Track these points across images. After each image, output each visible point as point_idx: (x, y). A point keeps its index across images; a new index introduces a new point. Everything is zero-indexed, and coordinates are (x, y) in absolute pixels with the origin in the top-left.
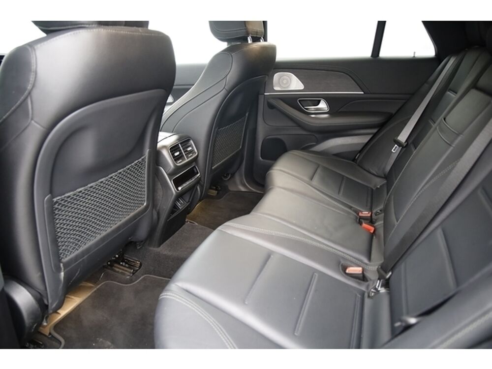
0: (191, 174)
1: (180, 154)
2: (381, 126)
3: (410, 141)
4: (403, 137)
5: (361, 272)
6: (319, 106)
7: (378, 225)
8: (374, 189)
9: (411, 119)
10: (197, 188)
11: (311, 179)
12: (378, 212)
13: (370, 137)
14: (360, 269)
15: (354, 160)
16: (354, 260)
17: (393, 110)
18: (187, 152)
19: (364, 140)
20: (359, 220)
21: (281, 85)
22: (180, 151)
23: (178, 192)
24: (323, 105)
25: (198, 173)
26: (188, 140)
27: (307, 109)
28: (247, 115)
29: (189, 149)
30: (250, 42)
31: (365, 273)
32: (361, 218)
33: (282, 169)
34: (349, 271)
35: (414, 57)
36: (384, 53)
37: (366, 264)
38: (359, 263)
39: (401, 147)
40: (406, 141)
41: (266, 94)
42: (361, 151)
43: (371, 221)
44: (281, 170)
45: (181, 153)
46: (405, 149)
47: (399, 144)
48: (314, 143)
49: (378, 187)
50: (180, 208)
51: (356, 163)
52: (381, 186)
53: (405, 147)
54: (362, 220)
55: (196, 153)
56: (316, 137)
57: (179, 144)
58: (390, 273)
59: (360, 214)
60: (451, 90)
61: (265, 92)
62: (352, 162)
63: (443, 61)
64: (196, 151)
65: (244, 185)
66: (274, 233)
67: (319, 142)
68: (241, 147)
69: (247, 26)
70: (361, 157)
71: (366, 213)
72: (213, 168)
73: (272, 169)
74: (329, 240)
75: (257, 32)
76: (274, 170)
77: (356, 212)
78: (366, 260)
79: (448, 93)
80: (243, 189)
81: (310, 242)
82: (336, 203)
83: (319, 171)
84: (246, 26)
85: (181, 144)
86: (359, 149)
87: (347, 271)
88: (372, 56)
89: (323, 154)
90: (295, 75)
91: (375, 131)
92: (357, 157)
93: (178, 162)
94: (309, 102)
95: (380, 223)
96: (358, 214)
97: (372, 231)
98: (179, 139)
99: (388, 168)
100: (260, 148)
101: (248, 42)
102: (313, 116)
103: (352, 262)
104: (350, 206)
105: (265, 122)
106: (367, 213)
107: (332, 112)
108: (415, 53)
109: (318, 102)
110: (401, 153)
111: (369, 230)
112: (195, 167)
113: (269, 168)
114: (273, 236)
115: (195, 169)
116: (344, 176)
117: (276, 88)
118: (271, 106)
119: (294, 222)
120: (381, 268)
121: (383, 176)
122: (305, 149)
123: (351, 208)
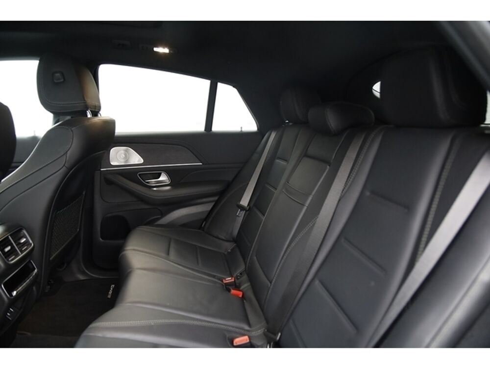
0: (26, 271)
1: (11, 248)
2: (221, 194)
3: (252, 205)
4: (245, 201)
5: (248, 341)
6: (161, 179)
7: (244, 288)
8: (226, 253)
9: (249, 185)
10: (33, 289)
11: (168, 254)
12: (238, 276)
13: (213, 204)
14: (246, 337)
15: (200, 228)
16: (237, 330)
17: (230, 178)
18: (20, 245)
19: (207, 207)
20: (226, 288)
21: (118, 160)
22: (11, 245)
23: (12, 298)
24: (163, 178)
25: (35, 269)
26: (21, 230)
27: (147, 182)
28: (84, 193)
29: (23, 240)
30: (89, 115)
31: (251, 341)
32: (226, 284)
33: (136, 248)
34: (236, 343)
35: (241, 131)
36: (216, 127)
37: (248, 331)
38: (242, 331)
39: (244, 211)
40: (248, 205)
41: (102, 170)
42: (206, 219)
43: (236, 286)
44: (134, 250)
45: (13, 247)
46: (248, 212)
47: (242, 208)
48: (159, 217)
49: (229, 251)
50: (10, 319)
51: (203, 231)
52: (231, 250)
53: (248, 210)
54: (230, 287)
55: (31, 244)
56: (159, 210)
57: (9, 237)
58: (280, 334)
59: (225, 282)
60: (280, 158)
61: (101, 168)
62: (199, 231)
63: (265, 135)
64: (31, 242)
65: (84, 273)
66: (152, 322)
67: (163, 214)
68: (78, 230)
69: (86, 99)
70: (208, 225)
71: (229, 280)
72: (51, 259)
73: (124, 250)
74: (208, 315)
75: (95, 106)
76: (127, 250)
77: (219, 280)
78: (247, 328)
79: (277, 161)
80: (81, 277)
81: (191, 322)
82: (200, 275)
83: (172, 245)
84: (84, 100)
85: (11, 235)
86: (204, 216)
87: (235, 344)
88: (205, 130)
89: (171, 226)
90: (133, 149)
91: (216, 198)
92: (203, 226)
93: (10, 259)
94: (149, 175)
95: (246, 286)
96: (222, 281)
97: (241, 296)
98: (6, 231)
99: (236, 232)
100: (99, 228)
101: (87, 116)
102: (155, 189)
103: (236, 333)
104: (213, 275)
105: (103, 200)
106: (230, 278)
107: (174, 184)
108: (241, 128)
109: (159, 176)
110: (246, 216)
111: (237, 296)
112: (30, 262)
113: (120, 249)
114: (152, 326)
115: (30, 265)
116: (196, 246)
117: (112, 163)
118: (109, 182)
119: (168, 304)
120: (268, 331)
121: (232, 240)
122: (150, 223)
123: (214, 277)
